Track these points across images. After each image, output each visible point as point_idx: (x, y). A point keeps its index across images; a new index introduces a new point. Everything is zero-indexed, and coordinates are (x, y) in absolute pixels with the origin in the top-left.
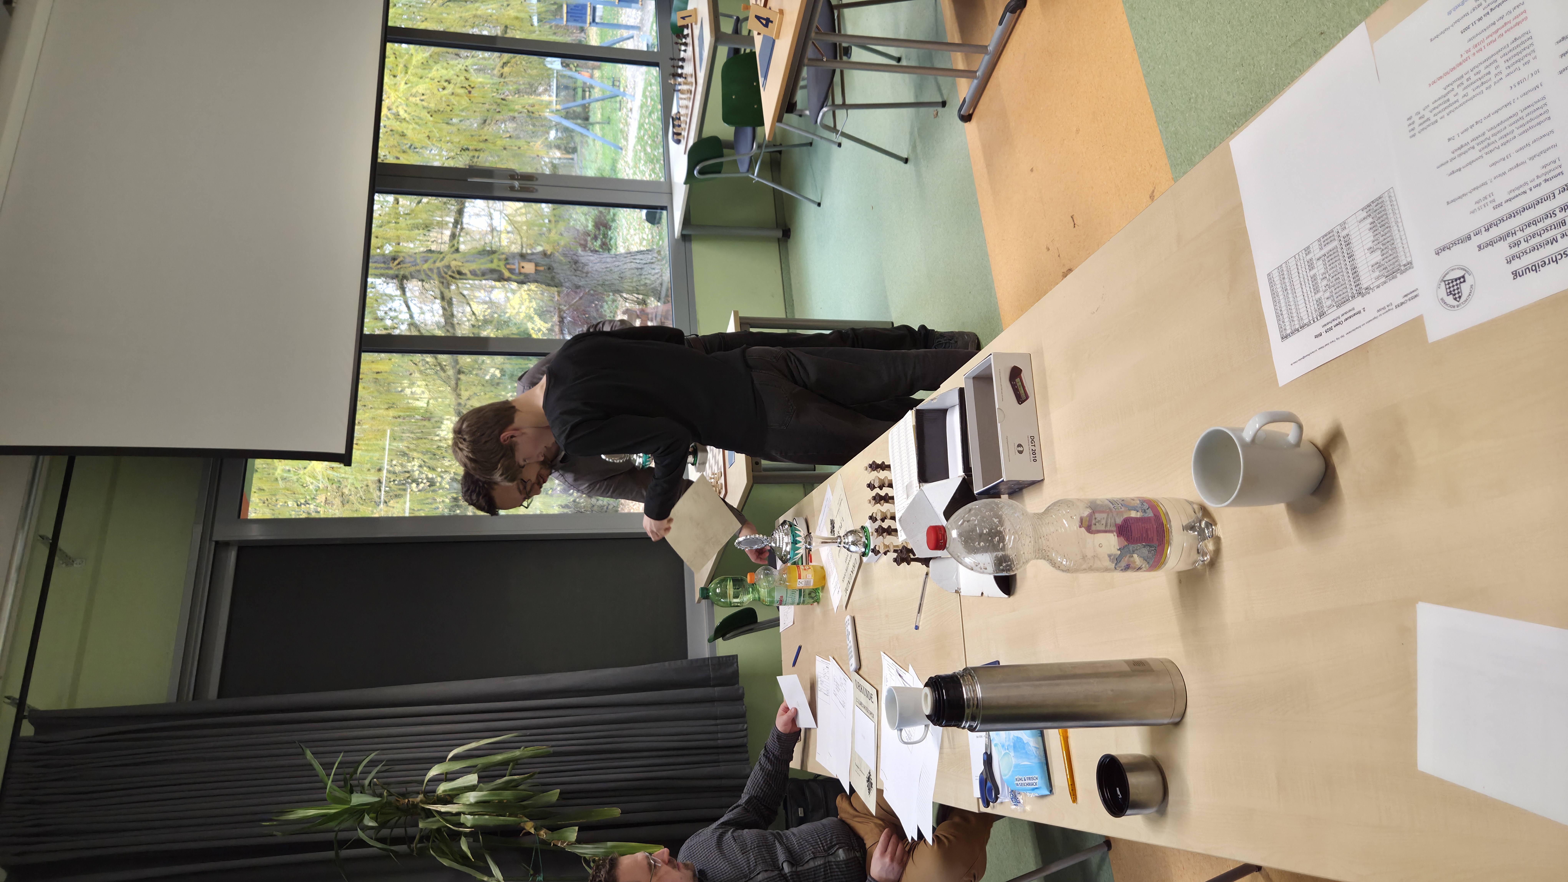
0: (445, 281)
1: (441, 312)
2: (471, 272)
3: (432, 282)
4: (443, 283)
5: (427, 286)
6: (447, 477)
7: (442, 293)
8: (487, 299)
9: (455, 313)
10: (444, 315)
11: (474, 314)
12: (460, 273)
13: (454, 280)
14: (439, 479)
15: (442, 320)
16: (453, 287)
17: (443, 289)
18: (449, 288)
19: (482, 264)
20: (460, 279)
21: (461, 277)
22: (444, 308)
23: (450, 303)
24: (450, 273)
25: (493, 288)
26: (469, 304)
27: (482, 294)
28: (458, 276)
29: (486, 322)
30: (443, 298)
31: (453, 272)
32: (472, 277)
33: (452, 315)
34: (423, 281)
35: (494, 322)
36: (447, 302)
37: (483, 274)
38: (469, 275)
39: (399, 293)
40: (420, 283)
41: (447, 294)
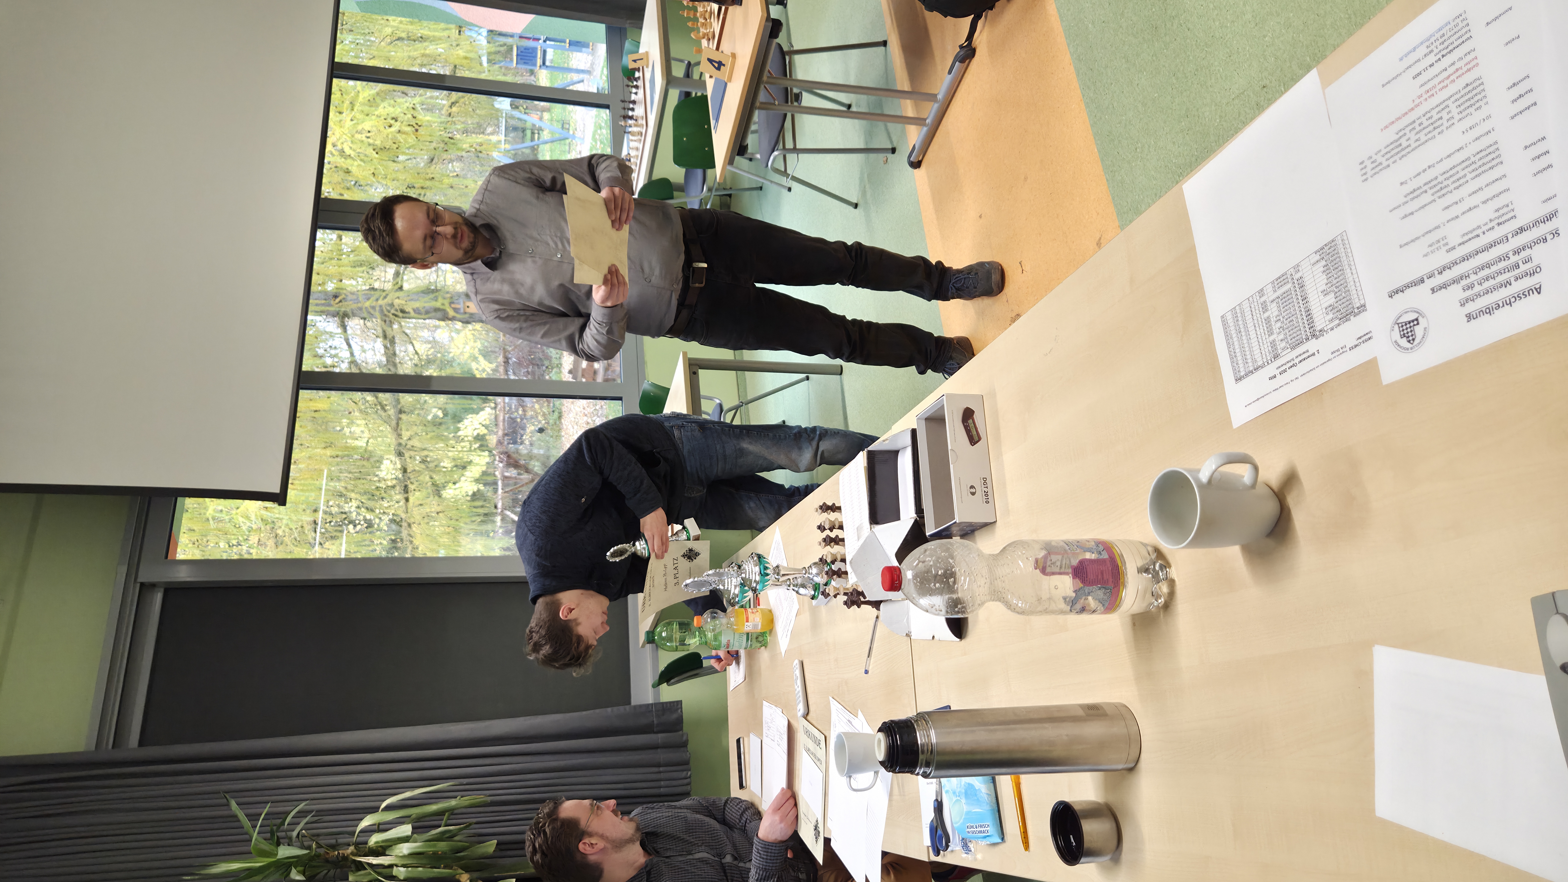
0: (387, 319)
1: (383, 351)
2: (414, 310)
3: (374, 320)
4: (385, 321)
5: (369, 324)
6: (386, 519)
7: (384, 331)
8: (431, 338)
9: (397, 352)
10: (386, 354)
11: (417, 353)
12: (403, 311)
13: (397, 319)
14: (377, 521)
15: (384, 358)
16: (396, 326)
17: (385, 328)
18: (391, 327)
19: (426, 302)
20: (404, 318)
21: (404, 315)
22: (386, 347)
23: (393, 341)
24: (393, 311)
25: (437, 327)
26: (411, 343)
27: (425, 334)
28: (401, 315)
29: (429, 362)
30: (385, 337)
31: (397, 310)
32: (416, 315)
33: (395, 354)
34: (365, 319)
35: (438, 362)
36: (389, 340)
37: (427, 312)
38: (412, 314)
39: (339, 330)
40: (362, 321)
41: (390, 333)
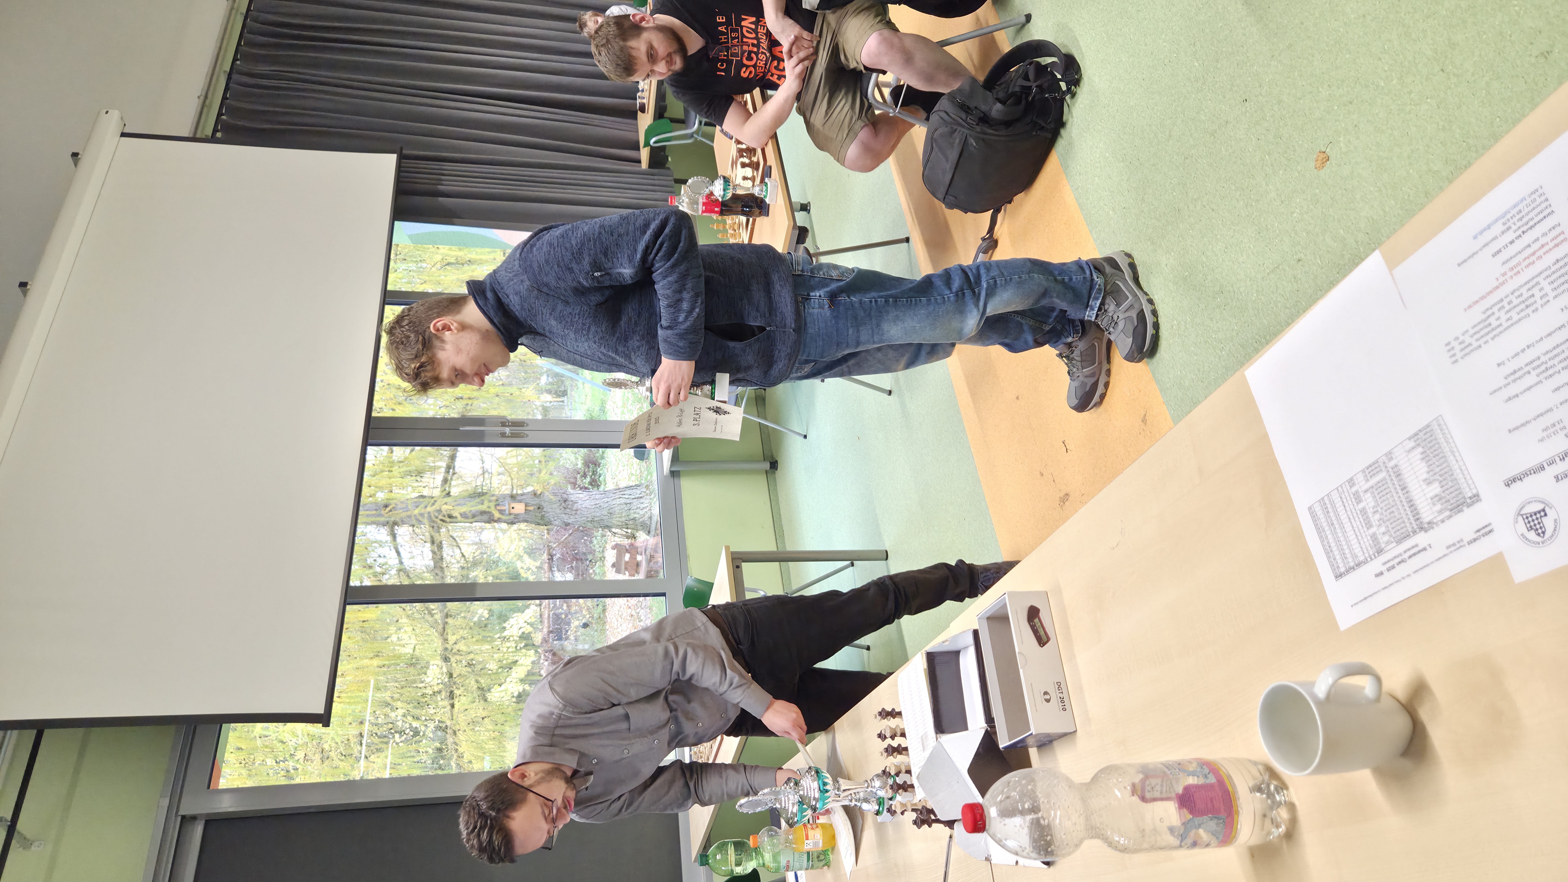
0: (435, 525)
1: (430, 555)
2: (461, 515)
3: (422, 526)
4: (433, 527)
5: (417, 530)
6: (431, 725)
7: (432, 537)
8: (477, 540)
9: (445, 555)
10: (433, 558)
11: (463, 556)
12: (450, 516)
13: (444, 524)
14: (423, 728)
15: (432, 563)
16: (443, 530)
17: (433, 534)
18: (439, 532)
19: (472, 506)
20: (451, 522)
21: (451, 520)
22: (434, 552)
23: (440, 546)
24: (440, 517)
25: (482, 529)
26: (458, 546)
27: (471, 536)
28: (448, 520)
29: (475, 564)
30: (433, 542)
31: (444, 516)
32: (463, 519)
33: (442, 559)
34: (413, 526)
35: (483, 564)
36: (437, 546)
37: (474, 516)
38: (459, 518)
39: (389, 538)
40: (411, 528)
41: (437, 538)
